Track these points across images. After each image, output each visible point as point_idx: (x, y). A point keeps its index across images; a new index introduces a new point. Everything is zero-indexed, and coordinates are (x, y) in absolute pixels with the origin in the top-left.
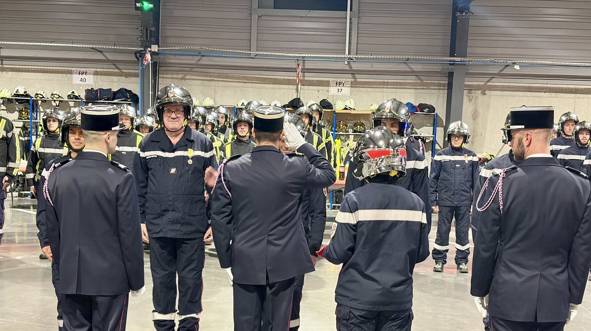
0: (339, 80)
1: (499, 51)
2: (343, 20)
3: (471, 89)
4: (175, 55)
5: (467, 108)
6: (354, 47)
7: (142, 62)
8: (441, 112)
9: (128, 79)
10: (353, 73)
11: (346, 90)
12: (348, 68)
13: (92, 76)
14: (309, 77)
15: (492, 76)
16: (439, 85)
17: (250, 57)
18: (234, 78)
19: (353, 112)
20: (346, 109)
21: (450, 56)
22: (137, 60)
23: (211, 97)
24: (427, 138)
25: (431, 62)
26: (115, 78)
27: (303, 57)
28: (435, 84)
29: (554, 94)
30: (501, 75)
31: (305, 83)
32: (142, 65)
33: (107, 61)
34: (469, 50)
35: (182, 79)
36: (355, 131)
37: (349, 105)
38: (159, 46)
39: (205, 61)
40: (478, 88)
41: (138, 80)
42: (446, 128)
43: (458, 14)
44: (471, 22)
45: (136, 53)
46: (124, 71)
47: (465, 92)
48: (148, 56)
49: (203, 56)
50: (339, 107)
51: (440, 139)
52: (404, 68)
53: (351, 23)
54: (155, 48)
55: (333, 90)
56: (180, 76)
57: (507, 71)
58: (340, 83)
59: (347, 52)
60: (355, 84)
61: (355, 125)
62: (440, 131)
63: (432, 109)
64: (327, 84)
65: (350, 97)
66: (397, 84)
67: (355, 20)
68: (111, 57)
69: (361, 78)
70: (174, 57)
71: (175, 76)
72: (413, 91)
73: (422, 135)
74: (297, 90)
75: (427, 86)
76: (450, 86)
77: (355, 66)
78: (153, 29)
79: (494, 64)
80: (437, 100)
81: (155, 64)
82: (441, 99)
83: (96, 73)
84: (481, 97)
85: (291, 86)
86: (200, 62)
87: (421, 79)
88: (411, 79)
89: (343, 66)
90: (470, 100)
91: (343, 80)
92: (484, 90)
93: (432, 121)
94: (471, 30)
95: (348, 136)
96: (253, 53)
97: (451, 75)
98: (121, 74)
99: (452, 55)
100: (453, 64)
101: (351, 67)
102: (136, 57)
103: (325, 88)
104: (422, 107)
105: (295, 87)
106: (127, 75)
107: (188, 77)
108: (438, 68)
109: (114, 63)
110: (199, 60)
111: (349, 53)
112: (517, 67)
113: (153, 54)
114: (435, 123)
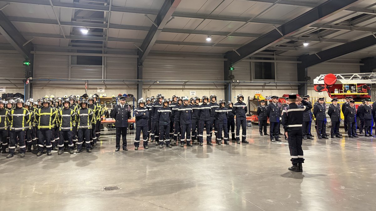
0: (100, 87)
1: (152, 77)
2: (101, 68)
3: (145, 89)
4: (39, 80)
5: (144, 95)
6: (105, 76)
7: (26, 83)
8: (135, 97)
9: (20, 90)
10: (105, 85)
11: (103, 91)
12: (103, 83)
13: (5, 89)
14: (90, 87)
15: (151, 85)
16: (135, 88)
17: (68, 80)
18: (62, 88)
19: (106, 98)
20: (103, 97)
21: (137, 79)
22: (23, 83)
23: (53, 95)
24: (131, 105)
25: (132, 81)
26: (15, 89)
27: (87, 80)
28: (133, 88)
29: (169, 90)
30: (153, 85)
31: (88, 89)
32: (26, 84)
33: (11, 83)
34: (143, 77)
35: (42, 89)
36: (107, 104)
37: (104, 95)
38: (33, 78)
39: (51, 82)
40: (147, 89)
41: (24, 90)
42: (137, 102)
43: (139, 66)
44: (143, 69)
45: (23, 80)
46: (18, 87)
47: (143, 90)
48: (28, 81)
49: (50, 81)
50: (101, 96)
51: (136, 105)
52: (123, 83)
53: (104, 69)
54: (31, 78)
55: (99, 91)
56: (41, 88)
57: (155, 83)
58: (101, 88)
59: (103, 78)
60: (106, 89)
61: (107, 102)
62: (135, 103)
63: (132, 96)
64: (96, 89)
65: (105, 93)
66: (120, 88)
67: (105, 68)
68: (13, 82)
69: (108, 87)
70: (39, 81)
71: (39, 88)
72: (126, 90)
73: (130, 104)
74: (86, 91)
75: (130, 89)
76: (138, 89)
77: (106, 83)
78: (30, 72)
79: (150, 81)
80: (134, 93)
81: (31, 84)
82: (135, 92)
83: (7, 88)
84: (148, 92)
85: (83, 90)
86: (49, 83)
87: (129, 87)
88: (125, 87)
89: (102, 83)
90: (145, 93)
91: (102, 87)
92: (149, 89)
93: (133, 100)
94: (143, 71)
95: (104, 106)
96: (69, 79)
97: (138, 85)
98: (17, 88)
99: (138, 79)
100: (138, 81)
101: (104, 83)
102: (23, 82)
103: (96, 90)
104: (129, 95)
105: (85, 90)
106: (19, 88)
107: (44, 88)
108: (134, 83)
109: (15, 84)
110: (49, 82)
111: (104, 79)
112: (158, 82)
113: (30, 80)
114: (134, 100)
